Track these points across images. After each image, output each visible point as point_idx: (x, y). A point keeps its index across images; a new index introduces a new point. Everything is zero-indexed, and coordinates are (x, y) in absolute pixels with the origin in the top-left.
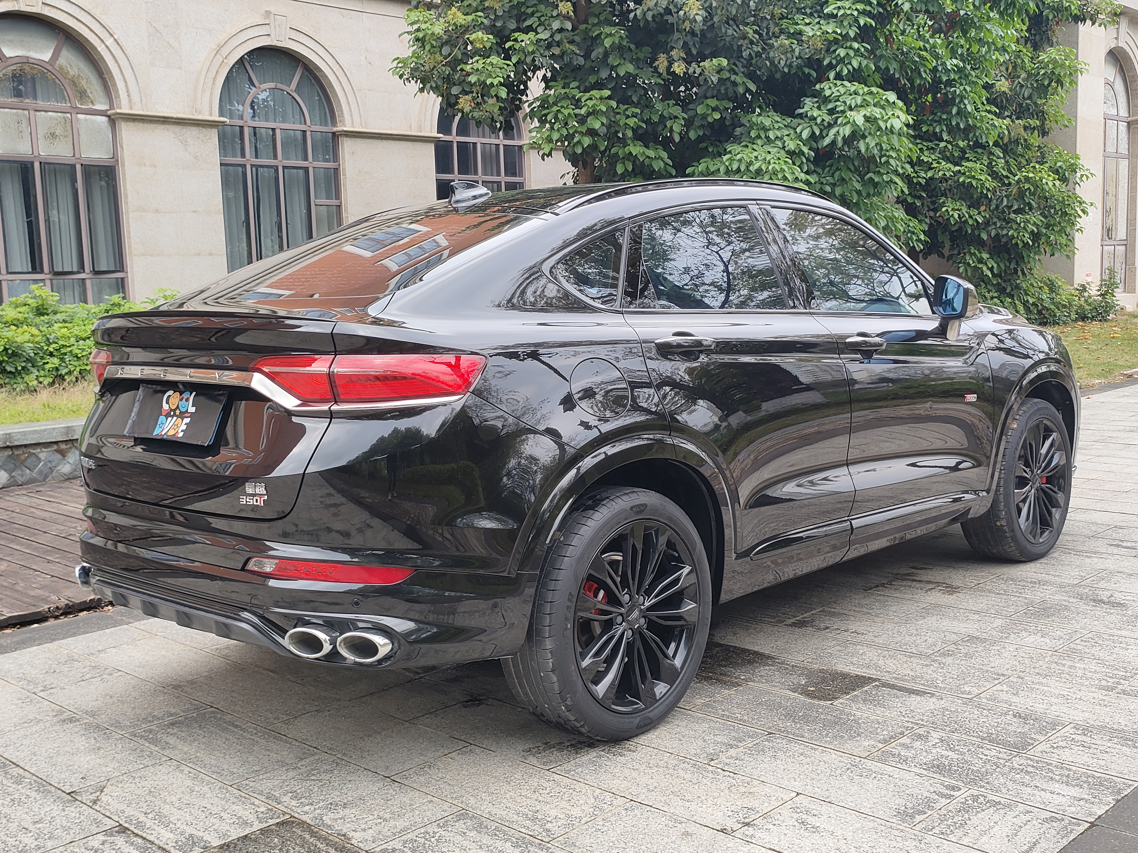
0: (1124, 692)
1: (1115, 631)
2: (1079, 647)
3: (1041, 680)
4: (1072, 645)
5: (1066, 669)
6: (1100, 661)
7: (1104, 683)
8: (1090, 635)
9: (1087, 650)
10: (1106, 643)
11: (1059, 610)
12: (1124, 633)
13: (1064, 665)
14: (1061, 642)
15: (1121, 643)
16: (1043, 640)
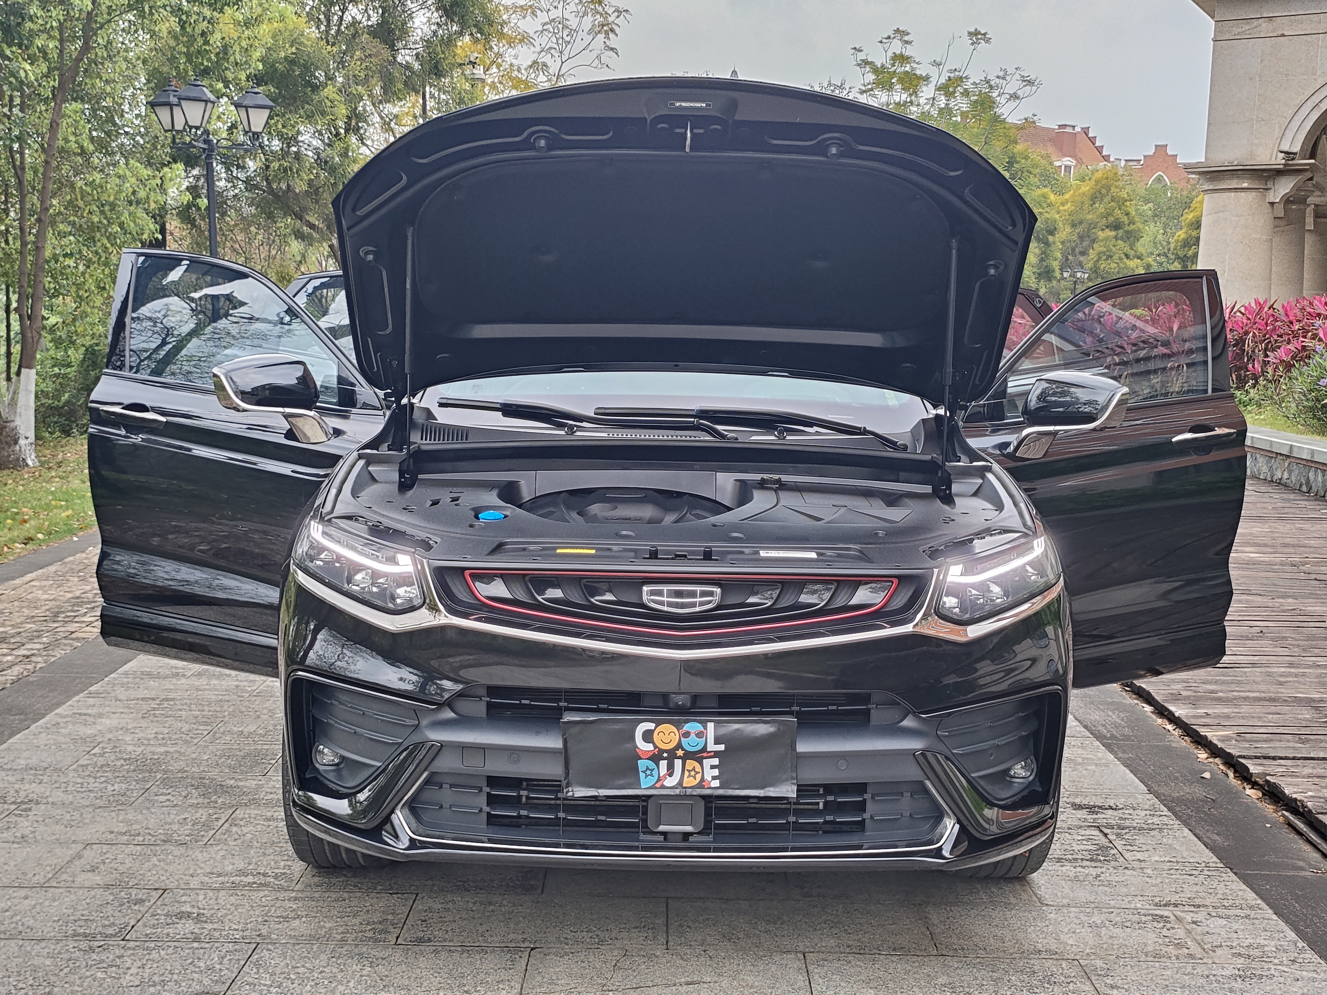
0: (153, 699)
1: (172, 750)
2: (202, 727)
3: (224, 698)
4: (210, 728)
5: (206, 708)
6: (179, 718)
7: (172, 703)
8: (196, 741)
9: (195, 726)
10: (178, 736)
11: (240, 766)
12: (162, 749)
13: (209, 711)
14: (222, 730)
15: (163, 739)
16: (240, 729)
